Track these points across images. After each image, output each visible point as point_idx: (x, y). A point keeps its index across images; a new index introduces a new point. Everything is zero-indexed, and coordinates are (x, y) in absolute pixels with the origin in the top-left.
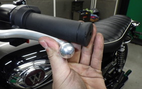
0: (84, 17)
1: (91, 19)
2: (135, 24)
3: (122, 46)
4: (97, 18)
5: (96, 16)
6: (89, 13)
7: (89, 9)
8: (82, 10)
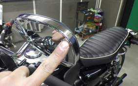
0: (88, 17)
1: (95, 19)
2: (133, 33)
3: (117, 57)
4: (101, 18)
5: (100, 16)
6: (94, 13)
7: (94, 9)
8: (87, 10)
